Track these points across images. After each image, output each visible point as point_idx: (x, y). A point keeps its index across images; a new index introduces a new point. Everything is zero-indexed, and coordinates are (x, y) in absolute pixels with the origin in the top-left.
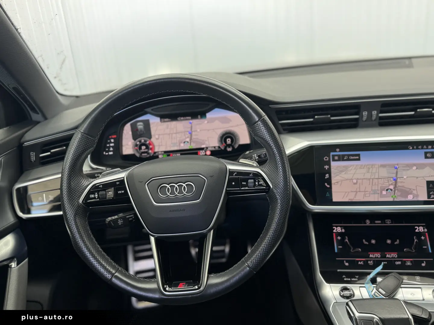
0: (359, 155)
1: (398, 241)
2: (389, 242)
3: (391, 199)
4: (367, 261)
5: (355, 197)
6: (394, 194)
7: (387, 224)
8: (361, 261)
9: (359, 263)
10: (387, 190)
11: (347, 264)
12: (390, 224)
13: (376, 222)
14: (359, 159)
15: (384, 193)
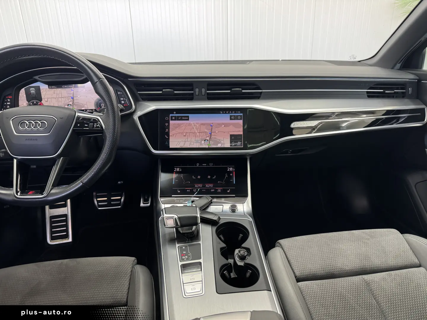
0: (188, 117)
1: (215, 176)
2: (209, 177)
3: (207, 147)
4: (193, 189)
5: (184, 144)
6: (209, 143)
7: (210, 166)
8: (188, 189)
9: (188, 191)
10: (205, 140)
11: (179, 192)
12: (212, 166)
13: (203, 165)
14: (188, 120)
15: (203, 142)
